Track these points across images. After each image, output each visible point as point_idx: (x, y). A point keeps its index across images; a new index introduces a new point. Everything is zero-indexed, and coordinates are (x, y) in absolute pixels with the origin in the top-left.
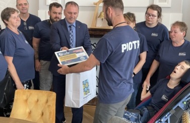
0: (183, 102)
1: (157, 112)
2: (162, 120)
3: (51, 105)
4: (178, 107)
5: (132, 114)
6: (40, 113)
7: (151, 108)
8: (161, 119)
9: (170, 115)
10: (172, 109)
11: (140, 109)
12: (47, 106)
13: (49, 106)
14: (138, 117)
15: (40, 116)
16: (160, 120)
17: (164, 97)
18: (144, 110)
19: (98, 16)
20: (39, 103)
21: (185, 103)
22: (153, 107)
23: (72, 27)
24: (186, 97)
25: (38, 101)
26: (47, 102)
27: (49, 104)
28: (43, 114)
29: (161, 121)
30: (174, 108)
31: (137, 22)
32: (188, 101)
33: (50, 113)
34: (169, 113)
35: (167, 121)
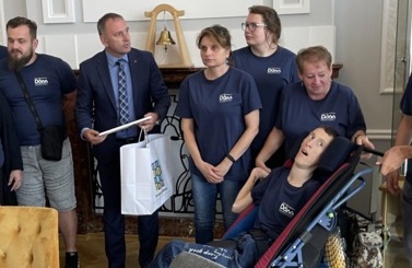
0: (327, 214)
1: (274, 240)
2: (286, 258)
3: (49, 238)
4: (318, 224)
5: (219, 251)
6: (27, 256)
7: (258, 233)
8: (283, 255)
9: (303, 244)
10: (304, 230)
11: (236, 239)
12: (39, 240)
13: (44, 239)
14: (233, 255)
15: (26, 263)
16: (280, 257)
17: (284, 208)
18: (245, 240)
19: (157, 40)
20: (22, 234)
21: (331, 215)
22: (264, 231)
23: (122, 63)
24: (332, 204)
25: (19, 230)
26: (39, 230)
27: (43, 234)
28: (32, 259)
29: (283, 260)
30: (309, 229)
31: (233, 49)
32: (336, 210)
33: (48, 255)
34: (299, 241)
35: (296, 259)
